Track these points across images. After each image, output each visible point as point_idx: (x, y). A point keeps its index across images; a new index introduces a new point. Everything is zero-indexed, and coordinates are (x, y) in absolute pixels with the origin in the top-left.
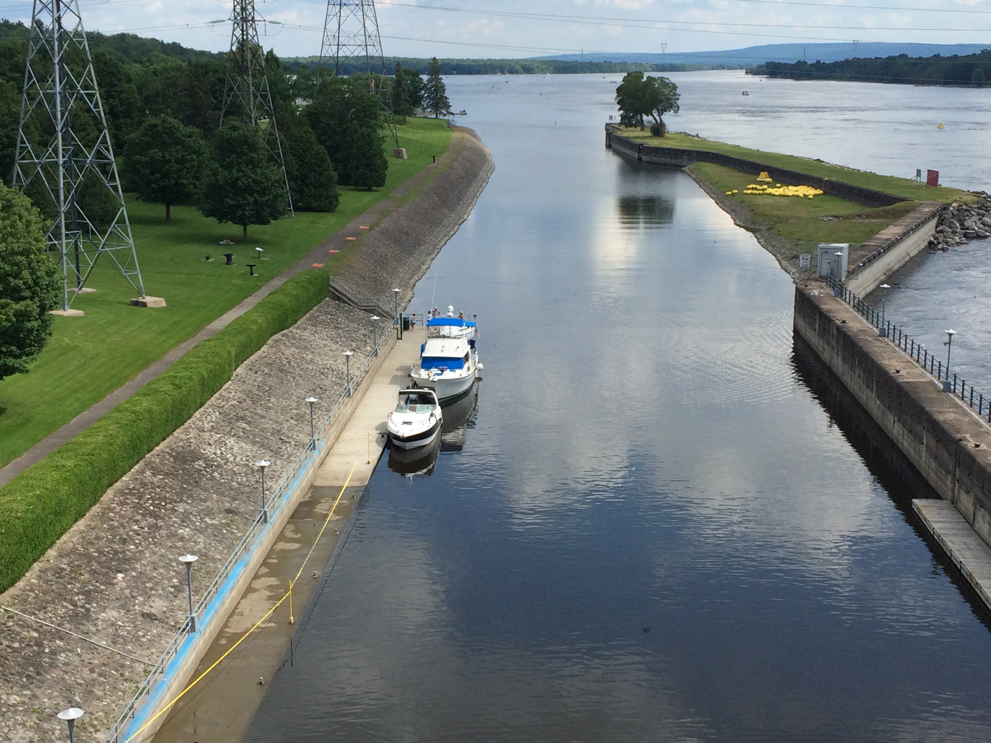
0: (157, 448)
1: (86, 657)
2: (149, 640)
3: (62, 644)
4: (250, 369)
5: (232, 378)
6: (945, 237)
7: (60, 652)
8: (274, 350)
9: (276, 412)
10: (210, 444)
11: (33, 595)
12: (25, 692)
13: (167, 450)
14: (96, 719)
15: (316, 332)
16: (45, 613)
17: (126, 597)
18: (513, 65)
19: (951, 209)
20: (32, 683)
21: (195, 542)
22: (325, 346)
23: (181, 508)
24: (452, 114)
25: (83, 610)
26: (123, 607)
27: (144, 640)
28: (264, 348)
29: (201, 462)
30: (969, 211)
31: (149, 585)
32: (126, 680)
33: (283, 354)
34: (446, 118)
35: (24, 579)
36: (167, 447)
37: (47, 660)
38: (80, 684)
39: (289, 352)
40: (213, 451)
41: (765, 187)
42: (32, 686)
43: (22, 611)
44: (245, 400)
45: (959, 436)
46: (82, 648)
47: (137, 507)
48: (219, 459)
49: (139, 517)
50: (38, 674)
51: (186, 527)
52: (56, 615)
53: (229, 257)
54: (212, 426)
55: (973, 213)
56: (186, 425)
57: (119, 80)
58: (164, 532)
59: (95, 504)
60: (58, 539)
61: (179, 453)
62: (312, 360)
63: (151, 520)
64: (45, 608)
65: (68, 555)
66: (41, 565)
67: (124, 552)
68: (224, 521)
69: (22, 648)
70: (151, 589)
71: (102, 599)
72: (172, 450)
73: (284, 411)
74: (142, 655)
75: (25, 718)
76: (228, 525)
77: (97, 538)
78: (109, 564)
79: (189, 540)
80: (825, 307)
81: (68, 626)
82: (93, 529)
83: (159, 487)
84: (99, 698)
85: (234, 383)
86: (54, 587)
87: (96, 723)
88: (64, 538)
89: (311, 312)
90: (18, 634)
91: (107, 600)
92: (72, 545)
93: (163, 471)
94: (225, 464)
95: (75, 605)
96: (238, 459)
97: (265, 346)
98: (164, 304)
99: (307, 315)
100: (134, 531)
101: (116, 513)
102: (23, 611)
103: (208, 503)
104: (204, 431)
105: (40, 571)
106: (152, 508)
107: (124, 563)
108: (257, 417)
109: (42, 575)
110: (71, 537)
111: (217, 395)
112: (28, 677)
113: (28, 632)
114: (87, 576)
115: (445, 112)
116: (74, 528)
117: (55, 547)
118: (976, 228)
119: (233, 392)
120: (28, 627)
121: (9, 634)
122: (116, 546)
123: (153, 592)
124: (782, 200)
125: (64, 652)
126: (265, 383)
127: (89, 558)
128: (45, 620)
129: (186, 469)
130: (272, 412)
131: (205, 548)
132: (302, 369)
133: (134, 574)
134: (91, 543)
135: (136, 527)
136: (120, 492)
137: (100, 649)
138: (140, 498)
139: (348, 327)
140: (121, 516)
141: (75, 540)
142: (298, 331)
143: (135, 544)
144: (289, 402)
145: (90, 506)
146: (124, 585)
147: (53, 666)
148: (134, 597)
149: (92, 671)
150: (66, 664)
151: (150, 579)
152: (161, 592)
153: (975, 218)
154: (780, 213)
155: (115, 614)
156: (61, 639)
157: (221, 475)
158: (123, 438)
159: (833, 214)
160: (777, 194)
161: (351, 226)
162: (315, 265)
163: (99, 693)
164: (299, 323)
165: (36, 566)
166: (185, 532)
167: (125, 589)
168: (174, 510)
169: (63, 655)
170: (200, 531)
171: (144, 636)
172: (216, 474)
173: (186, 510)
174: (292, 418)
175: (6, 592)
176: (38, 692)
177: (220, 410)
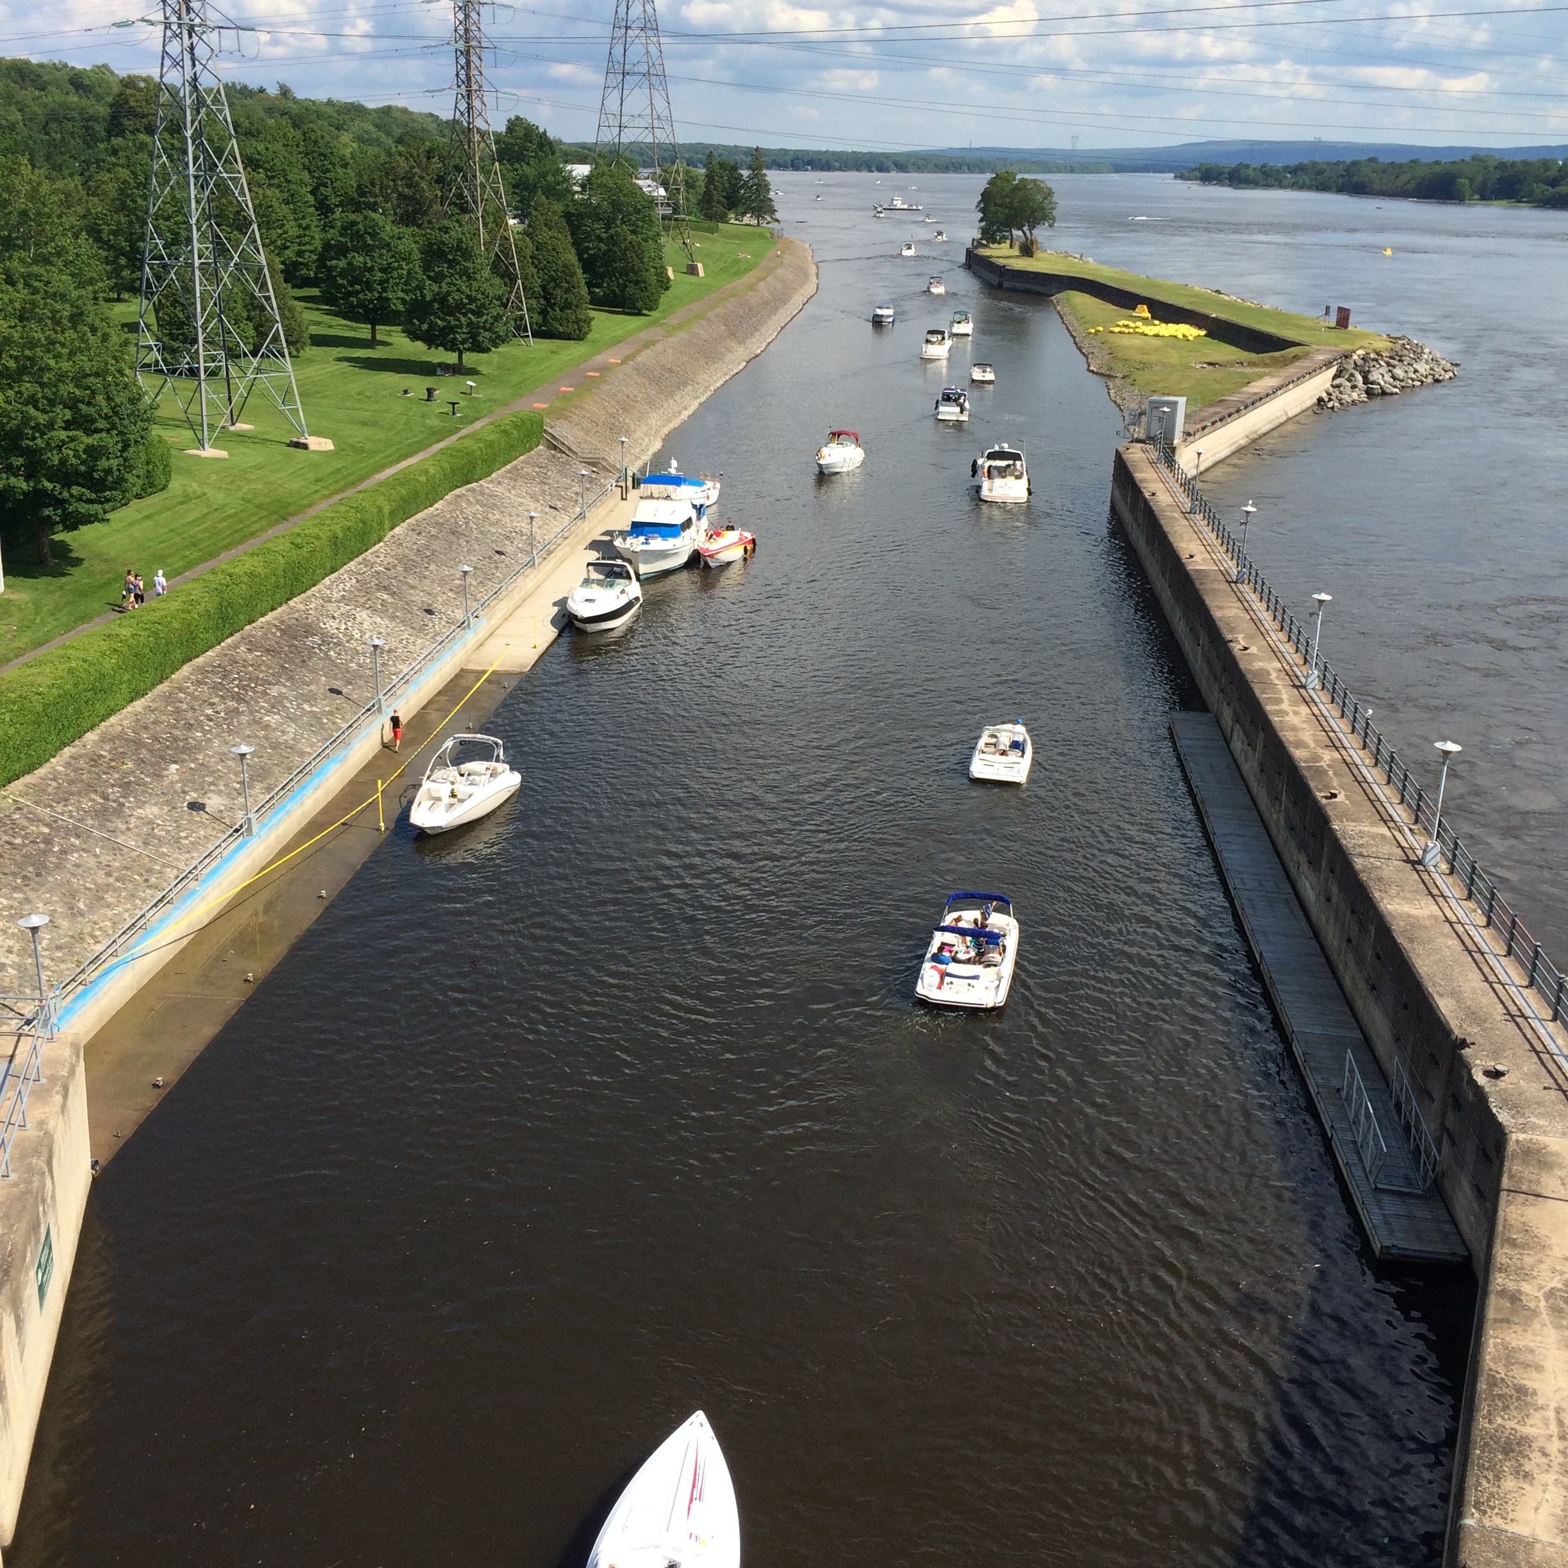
0: (262, 619)
1: (105, 859)
2: (192, 843)
3: (77, 842)
4: (413, 530)
5: (386, 539)
6: (1341, 393)
7: (73, 852)
8: (451, 507)
9: (433, 582)
10: (334, 617)
11: (54, 784)
12: (15, 895)
13: (276, 622)
14: (100, 929)
15: (513, 488)
16: (66, 806)
17: (175, 792)
18: (882, 159)
19: (1355, 357)
20: (27, 885)
21: (283, 732)
22: (521, 504)
23: (274, 691)
24: (777, 220)
25: (114, 805)
26: (167, 803)
27: (186, 842)
28: (439, 505)
29: (317, 639)
30: (1377, 360)
31: (209, 779)
32: (149, 887)
33: (462, 512)
34: (770, 225)
35: (47, 765)
36: (277, 619)
37: (54, 860)
38: (89, 889)
39: (469, 510)
40: (335, 625)
41: (1139, 324)
42: (26, 889)
43: (35, 802)
44: (395, 566)
45: (1229, 637)
46: (102, 848)
47: (215, 687)
48: (341, 635)
49: (216, 700)
50: (38, 875)
51: (275, 713)
52: (78, 809)
53: (430, 391)
54: (343, 596)
55: (1382, 363)
56: (309, 593)
57: (333, 164)
58: (244, 719)
59: (161, 682)
60: (103, 720)
61: (290, 627)
62: (498, 521)
63: (232, 704)
64: (66, 800)
65: (112, 740)
66: (74, 750)
67: (186, 739)
68: (327, 709)
69: (24, 845)
70: (211, 784)
71: (143, 792)
72: (282, 622)
73: (443, 582)
74: (177, 860)
75: (8, 925)
76: (331, 713)
77: (156, 722)
78: (163, 753)
79: (274, 730)
80: (1138, 476)
81: (90, 822)
82: (153, 711)
83: (252, 665)
84: (108, 906)
85: (387, 545)
86: (84, 777)
87: (98, 933)
88: (113, 720)
89: (514, 462)
90: (23, 828)
91: (150, 794)
92: (120, 728)
93: (262, 646)
94: (348, 642)
95: (106, 798)
96: (367, 636)
97: (441, 502)
98: (332, 447)
99: (508, 467)
100: (207, 715)
101: (188, 694)
102: (37, 803)
103: (313, 687)
104: (330, 602)
105: (71, 757)
106: (236, 690)
107: (183, 753)
108: (404, 587)
109: (73, 762)
110: (121, 720)
111: (360, 559)
112: (24, 878)
113: (37, 826)
114: (130, 765)
115: (769, 219)
116: (129, 709)
117: (97, 731)
118: (1382, 383)
119: (382, 556)
120: (40, 821)
121: (12, 828)
122: (177, 732)
123: (212, 788)
124: (1155, 341)
125: (78, 851)
126: (427, 547)
127: (139, 744)
128: (62, 814)
129: (293, 645)
130: (427, 582)
131: (293, 739)
132: (481, 532)
133: (193, 765)
134: (146, 728)
135: (210, 712)
136: (201, 670)
137: (126, 850)
138: (224, 677)
139: (558, 482)
140: (195, 698)
141: (126, 723)
142: (490, 486)
143: (204, 732)
144: (452, 571)
145: (154, 685)
146: (177, 778)
147: (59, 867)
148: (184, 792)
149: (108, 875)
150: (77, 866)
151: (212, 773)
152: (222, 788)
153: (1384, 370)
154: (1144, 358)
155: (155, 810)
156: (78, 836)
157: (339, 654)
158: (208, 603)
159: (1208, 360)
160: (1151, 333)
161: (599, 359)
162: (537, 405)
163: (110, 900)
164: (494, 475)
165: (67, 751)
166: (272, 719)
167: (177, 782)
168: (265, 693)
169: (76, 855)
170: (291, 719)
171: (186, 838)
172: (332, 653)
173: (281, 694)
174: (451, 590)
175: (22, 780)
176: (31, 895)
177: (359, 577)
